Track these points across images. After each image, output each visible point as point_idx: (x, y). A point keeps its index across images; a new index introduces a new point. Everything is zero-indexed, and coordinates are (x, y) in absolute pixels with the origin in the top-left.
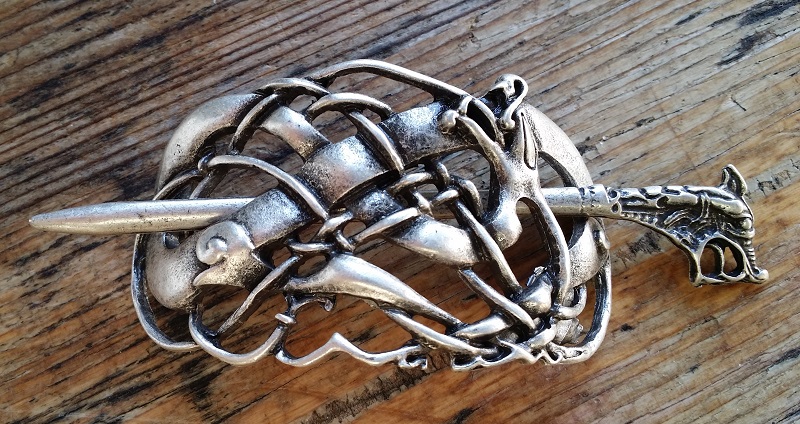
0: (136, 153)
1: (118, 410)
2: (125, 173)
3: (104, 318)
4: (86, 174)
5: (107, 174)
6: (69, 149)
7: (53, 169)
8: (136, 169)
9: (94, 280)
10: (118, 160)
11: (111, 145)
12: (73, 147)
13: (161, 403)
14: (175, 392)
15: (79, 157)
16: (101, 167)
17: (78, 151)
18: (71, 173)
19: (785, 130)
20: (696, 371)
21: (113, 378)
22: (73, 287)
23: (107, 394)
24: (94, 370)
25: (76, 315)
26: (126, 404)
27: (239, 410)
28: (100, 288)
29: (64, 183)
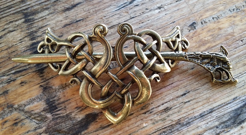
0: (29, 6)
1: (16, 76)
2: (26, 11)
3: (15, 50)
4: (14, 12)
5: (21, 12)
6: (11, 5)
7: (5, 10)
8: (29, 10)
9: (13, 40)
10: (24, 8)
11: (23, 4)
12: (12, 5)
13: (29, 75)
14: (33, 72)
15: (13, 7)
16: (19, 10)
17: (13, 6)
18: (10, 11)
19: (220, 4)
20: (193, 70)
21: (15, 67)
22: (7, 41)
23: (13, 72)
24: (10, 65)
25: (7, 49)
26: (18, 75)
27: (53, 77)
28: (15, 42)
29: (8, 14)
